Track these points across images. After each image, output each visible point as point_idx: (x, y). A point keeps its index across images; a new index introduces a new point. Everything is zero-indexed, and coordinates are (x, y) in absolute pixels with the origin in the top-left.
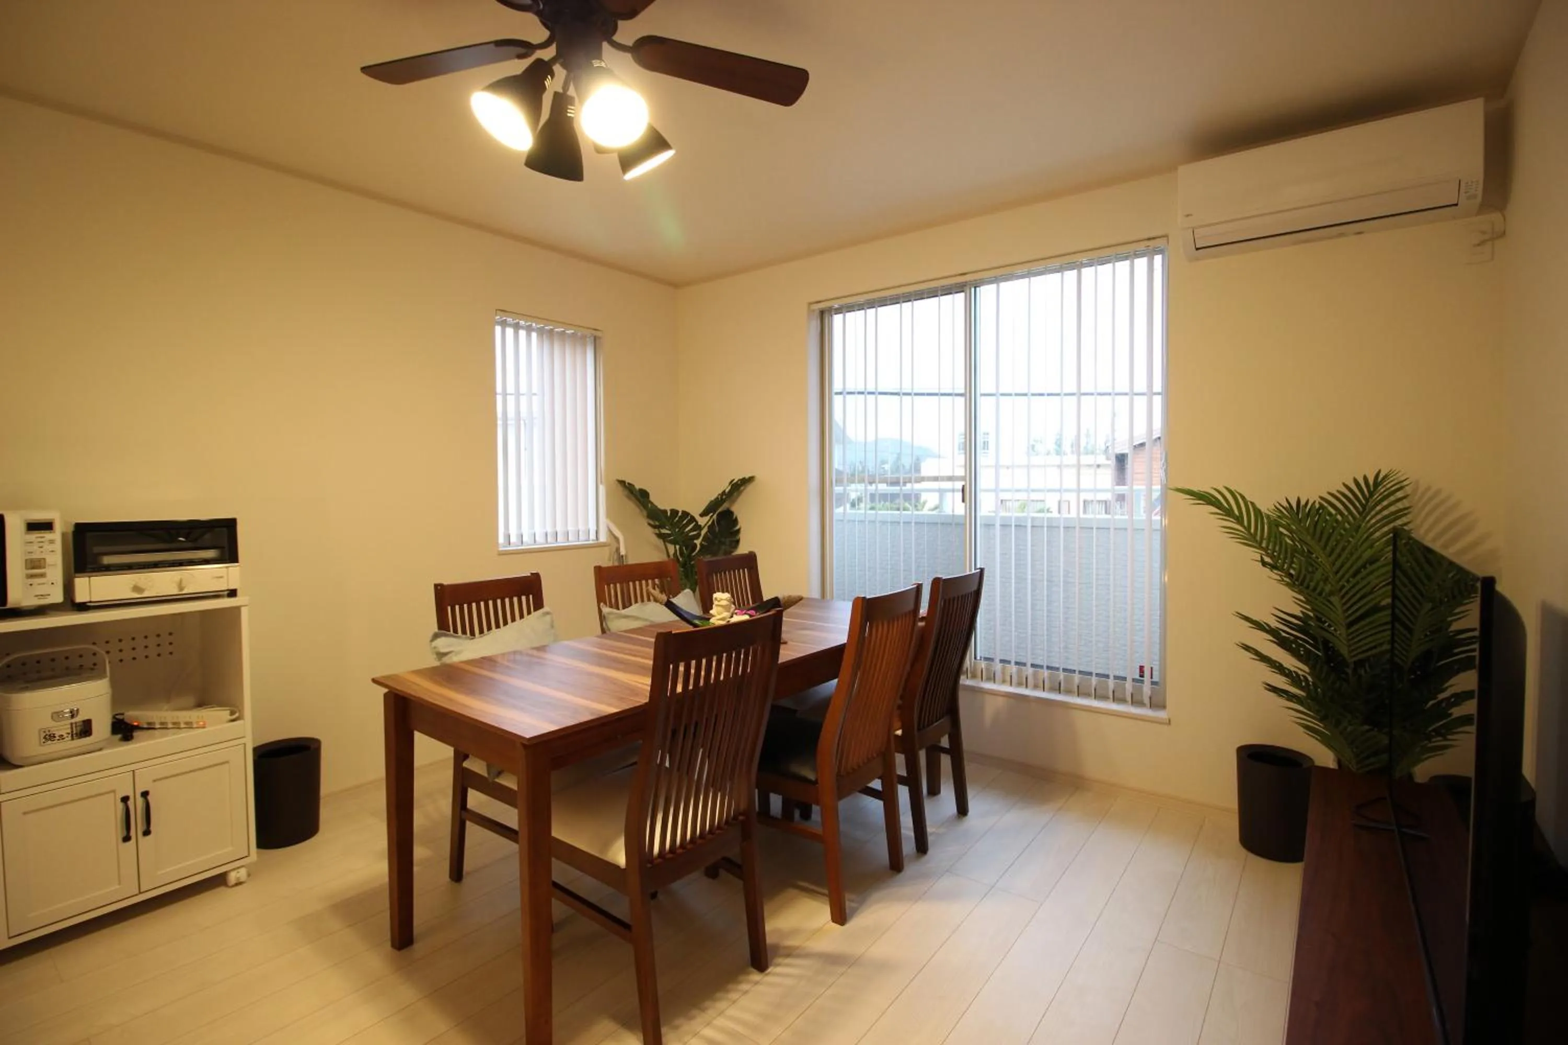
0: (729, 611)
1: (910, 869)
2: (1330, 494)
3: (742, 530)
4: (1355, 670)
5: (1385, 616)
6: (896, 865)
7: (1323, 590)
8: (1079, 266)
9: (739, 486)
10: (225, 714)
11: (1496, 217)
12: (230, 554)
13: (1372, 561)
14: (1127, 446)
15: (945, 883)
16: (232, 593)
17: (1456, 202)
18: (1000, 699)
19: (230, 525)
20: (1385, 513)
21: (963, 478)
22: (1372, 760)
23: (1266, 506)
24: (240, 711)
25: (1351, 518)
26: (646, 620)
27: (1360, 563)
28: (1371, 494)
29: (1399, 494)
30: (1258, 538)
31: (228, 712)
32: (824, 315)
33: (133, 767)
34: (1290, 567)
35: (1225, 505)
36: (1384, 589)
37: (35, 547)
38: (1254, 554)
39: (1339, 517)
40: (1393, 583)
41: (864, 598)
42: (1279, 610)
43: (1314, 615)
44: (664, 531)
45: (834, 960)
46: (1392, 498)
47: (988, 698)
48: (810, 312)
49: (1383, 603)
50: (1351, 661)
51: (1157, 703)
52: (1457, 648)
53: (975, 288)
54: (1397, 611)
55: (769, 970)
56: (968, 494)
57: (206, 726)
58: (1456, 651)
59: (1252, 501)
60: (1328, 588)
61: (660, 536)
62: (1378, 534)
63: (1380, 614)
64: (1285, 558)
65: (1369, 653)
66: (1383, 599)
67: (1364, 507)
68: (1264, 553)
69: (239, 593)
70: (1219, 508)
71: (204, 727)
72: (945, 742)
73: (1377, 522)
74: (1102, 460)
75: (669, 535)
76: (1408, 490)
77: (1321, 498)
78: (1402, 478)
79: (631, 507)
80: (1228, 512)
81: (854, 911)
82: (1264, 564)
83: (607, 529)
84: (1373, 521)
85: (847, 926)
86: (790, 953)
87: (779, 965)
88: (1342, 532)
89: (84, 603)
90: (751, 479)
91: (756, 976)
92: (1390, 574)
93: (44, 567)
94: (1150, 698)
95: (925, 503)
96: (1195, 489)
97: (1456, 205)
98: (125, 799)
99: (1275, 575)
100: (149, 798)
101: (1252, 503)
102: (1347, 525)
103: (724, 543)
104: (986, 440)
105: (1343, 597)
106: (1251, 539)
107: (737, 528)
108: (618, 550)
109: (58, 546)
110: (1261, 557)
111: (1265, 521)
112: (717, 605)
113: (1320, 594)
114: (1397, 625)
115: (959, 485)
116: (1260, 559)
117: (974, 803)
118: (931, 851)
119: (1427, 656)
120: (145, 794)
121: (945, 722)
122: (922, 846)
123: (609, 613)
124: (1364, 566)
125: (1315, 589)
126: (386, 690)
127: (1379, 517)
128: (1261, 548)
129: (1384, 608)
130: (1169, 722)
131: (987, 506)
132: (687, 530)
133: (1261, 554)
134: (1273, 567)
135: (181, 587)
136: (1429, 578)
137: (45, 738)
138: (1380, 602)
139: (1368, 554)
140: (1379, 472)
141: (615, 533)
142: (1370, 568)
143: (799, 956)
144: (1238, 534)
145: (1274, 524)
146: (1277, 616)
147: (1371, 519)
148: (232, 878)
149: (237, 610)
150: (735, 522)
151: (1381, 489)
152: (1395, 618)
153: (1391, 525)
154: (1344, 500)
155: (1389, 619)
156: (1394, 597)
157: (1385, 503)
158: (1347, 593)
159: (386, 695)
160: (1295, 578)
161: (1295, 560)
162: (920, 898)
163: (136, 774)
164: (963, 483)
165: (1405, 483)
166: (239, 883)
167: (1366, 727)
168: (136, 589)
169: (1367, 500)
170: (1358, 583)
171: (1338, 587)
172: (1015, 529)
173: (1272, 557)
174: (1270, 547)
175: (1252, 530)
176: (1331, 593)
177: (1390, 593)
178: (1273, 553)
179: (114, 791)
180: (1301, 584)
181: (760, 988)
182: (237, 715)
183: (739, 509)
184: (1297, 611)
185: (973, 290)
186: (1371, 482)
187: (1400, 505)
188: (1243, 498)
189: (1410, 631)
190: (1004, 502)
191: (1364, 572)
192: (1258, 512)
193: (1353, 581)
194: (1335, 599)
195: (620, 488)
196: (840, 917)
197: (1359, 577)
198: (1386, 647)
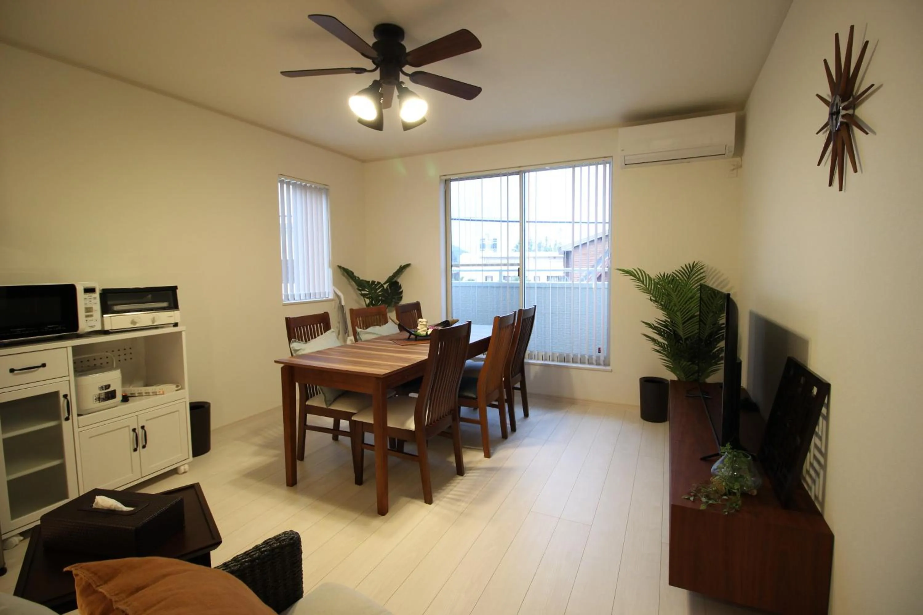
0: (426, 327)
1: (510, 437)
2: (676, 271)
3: (404, 291)
4: (685, 342)
5: (696, 319)
6: (505, 436)
7: (674, 310)
8: (574, 167)
9: (402, 269)
10: (173, 387)
11: (738, 159)
12: (174, 306)
13: (691, 298)
14: (571, 247)
15: (526, 441)
16: (176, 325)
17: (724, 153)
18: (538, 367)
19: (173, 289)
20: (696, 278)
21: (518, 265)
22: (691, 377)
23: (653, 276)
24: (181, 385)
25: (684, 281)
26: (377, 334)
27: (687, 298)
28: (692, 271)
29: (702, 271)
30: (650, 289)
31: (175, 386)
32: (447, 183)
33: (137, 414)
34: (662, 301)
35: (638, 276)
36: (697, 308)
37: (88, 302)
38: (647, 296)
39: (680, 281)
40: (700, 306)
41: (499, 317)
42: (657, 319)
43: (671, 320)
44: (363, 292)
45: (490, 469)
46: (699, 273)
47: (532, 367)
48: (441, 180)
49: (696, 314)
50: (683, 338)
51: (606, 363)
52: (720, 331)
53: (524, 173)
54: (701, 318)
55: (465, 475)
56: (521, 272)
57: (165, 393)
58: (721, 332)
59: (648, 273)
60: (676, 309)
61: (362, 295)
62: (693, 287)
63: (695, 318)
64: (660, 297)
65: (690, 335)
66: (696, 313)
67: (689, 276)
68: (652, 296)
69: (179, 324)
70: (635, 277)
71: (163, 394)
72: (518, 385)
73: (694, 282)
74: (556, 254)
75: (367, 294)
76: (705, 269)
77: (673, 272)
78: (702, 264)
79: (344, 280)
80: (639, 279)
81: (493, 453)
82: (651, 300)
83: (333, 293)
84: (692, 282)
85: (491, 458)
86: (471, 469)
87: (468, 473)
88: (681, 287)
89: (108, 331)
90: (408, 265)
91: (460, 478)
92: (699, 302)
93: (92, 312)
94: (604, 361)
95: (462, 278)
96: (626, 269)
97: (724, 154)
98: (134, 430)
99: (655, 305)
100: (145, 428)
101: (648, 275)
102: (683, 284)
103: (394, 298)
104: (495, 243)
105: (681, 312)
106: (647, 291)
107: (401, 290)
108: (340, 302)
109: (98, 301)
110: (650, 298)
111: (653, 282)
112: (421, 325)
113: (673, 311)
114: (701, 323)
115: (517, 268)
116: (649, 298)
117: (531, 412)
118: (517, 431)
119: (711, 335)
120: (143, 427)
121: (519, 376)
122: (514, 429)
123: (361, 331)
124: (688, 300)
125: (670, 310)
126: (282, 365)
127: (694, 280)
128: (650, 293)
129: (696, 316)
130: (612, 371)
131: (530, 277)
132: (378, 291)
133: (650, 296)
134: (656, 301)
135: (153, 321)
136: (712, 303)
137: (96, 399)
138: (694, 314)
139: (690, 295)
140: (694, 262)
141: (337, 293)
142: (691, 301)
143: (474, 470)
144: (640, 288)
145: (656, 284)
146: (656, 321)
147: (691, 281)
148: (182, 469)
149: (180, 333)
150: (400, 287)
151: (695, 269)
152: (701, 320)
153: (699, 284)
154: (682, 274)
155: (698, 320)
156: (700, 312)
157: (696, 275)
158: (682, 311)
159: (282, 368)
160: (663, 305)
161: (664, 298)
162: (518, 446)
163: (138, 417)
164: (519, 267)
165: (704, 266)
166: (185, 472)
167: (690, 363)
168: (133, 322)
169: (690, 273)
170: (686, 307)
171: (679, 308)
172: (537, 289)
173: (655, 297)
174: (654, 293)
175: (647, 286)
176: (677, 311)
177: (699, 310)
178: (655, 295)
179: (128, 426)
180: (666, 307)
181: (463, 481)
182: (180, 387)
183: (402, 280)
184: (664, 318)
185: (523, 174)
186: (691, 265)
187: (702, 275)
188: (644, 272)
189: (705, 324)
190: (505, 278)
191: (688, 303)
192: (650, 278)
193: (684, 306)
194: (678, 313)
195: (339, 270)
196: (488, 455)
197: (686, 305)
198: (697, 331)
